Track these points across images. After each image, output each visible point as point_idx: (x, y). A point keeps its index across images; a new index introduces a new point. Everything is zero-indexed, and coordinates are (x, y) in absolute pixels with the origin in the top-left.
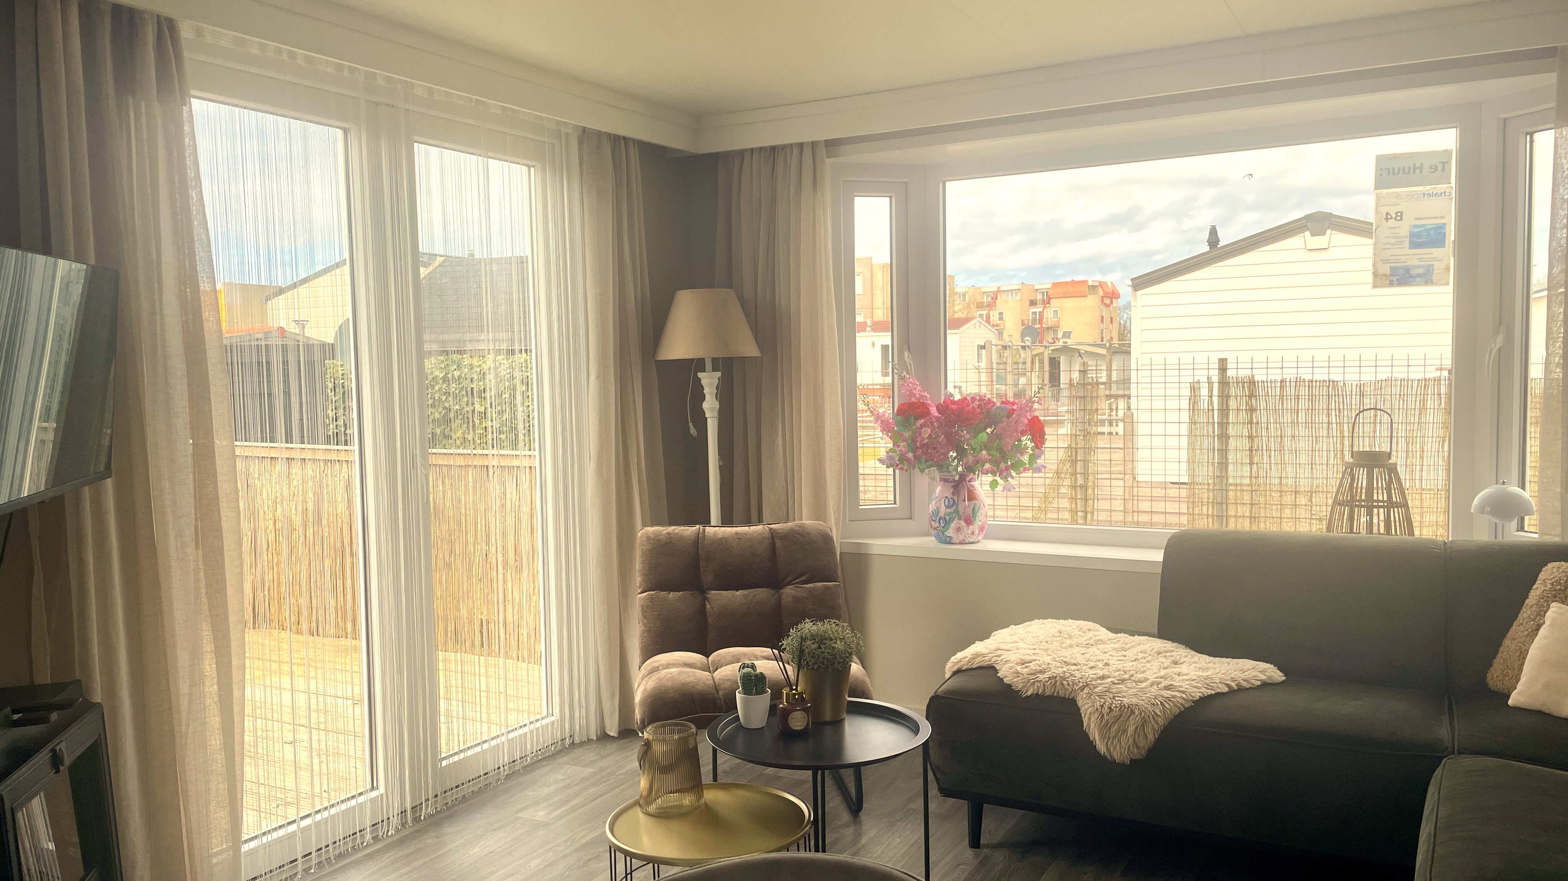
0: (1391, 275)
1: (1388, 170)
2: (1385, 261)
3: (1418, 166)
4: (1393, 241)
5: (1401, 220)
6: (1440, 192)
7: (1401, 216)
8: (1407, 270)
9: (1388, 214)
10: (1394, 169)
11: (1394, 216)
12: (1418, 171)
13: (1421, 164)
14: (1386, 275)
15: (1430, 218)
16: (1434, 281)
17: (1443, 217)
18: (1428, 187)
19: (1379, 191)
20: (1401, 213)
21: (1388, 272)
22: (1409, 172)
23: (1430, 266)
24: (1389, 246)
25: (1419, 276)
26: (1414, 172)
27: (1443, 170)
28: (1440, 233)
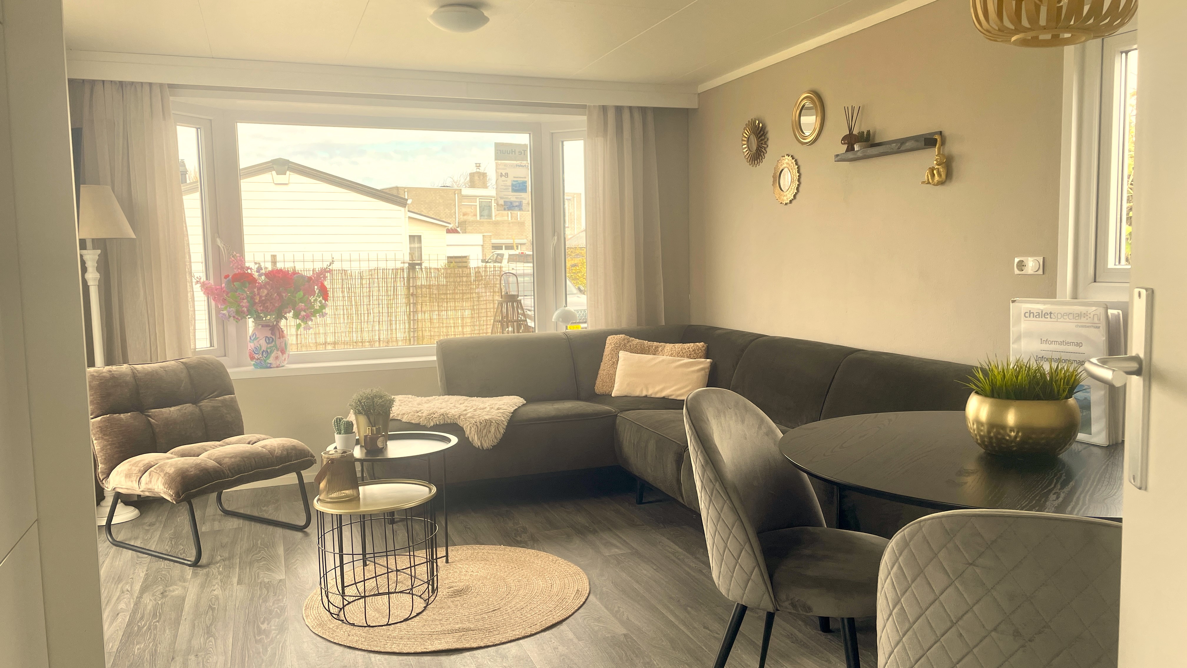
0: (504, 205)
1: (500, 151)
2: (501, 198)
3: (513, 150)
4: (505, 188)
5: (507, 177)
6: (524, 165)
7: (507, 175)
8: (511, 203)
9: (501, 173)
10: (503, 151)
11: (504, 175)
12: (513, 153)
13: (515, 150)
14: (502, 205)
15: (520, 178)
16: (523, 209)
17: (525, 178)
18: (518, 162)
19: (497, 161)
20: (507, 173)
21: (503, 203)
22: (510, 153)
23: (521, 202)
24: (503, 190)
25: (516, 206)
26: (512, 154)
27: (524, 155)
28: (524, 186)
